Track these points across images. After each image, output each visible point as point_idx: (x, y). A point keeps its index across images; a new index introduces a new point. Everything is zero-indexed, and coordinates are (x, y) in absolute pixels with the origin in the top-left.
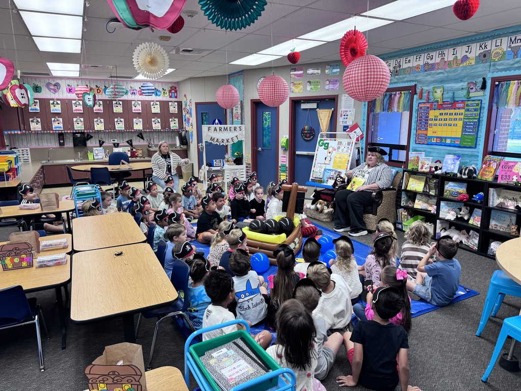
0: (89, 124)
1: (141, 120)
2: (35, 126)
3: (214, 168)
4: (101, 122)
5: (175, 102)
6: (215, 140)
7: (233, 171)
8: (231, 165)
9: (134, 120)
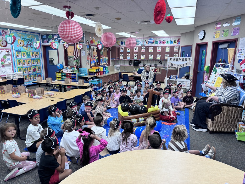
0: (139, 57)
1: (160, 55)
2: (122, 57)
3: (171, 80)
4: (144, 56)
5: (177, 46)
6: (173, 65)
7: (182, 82)
8: (183, 79)
9: (157, 55)
